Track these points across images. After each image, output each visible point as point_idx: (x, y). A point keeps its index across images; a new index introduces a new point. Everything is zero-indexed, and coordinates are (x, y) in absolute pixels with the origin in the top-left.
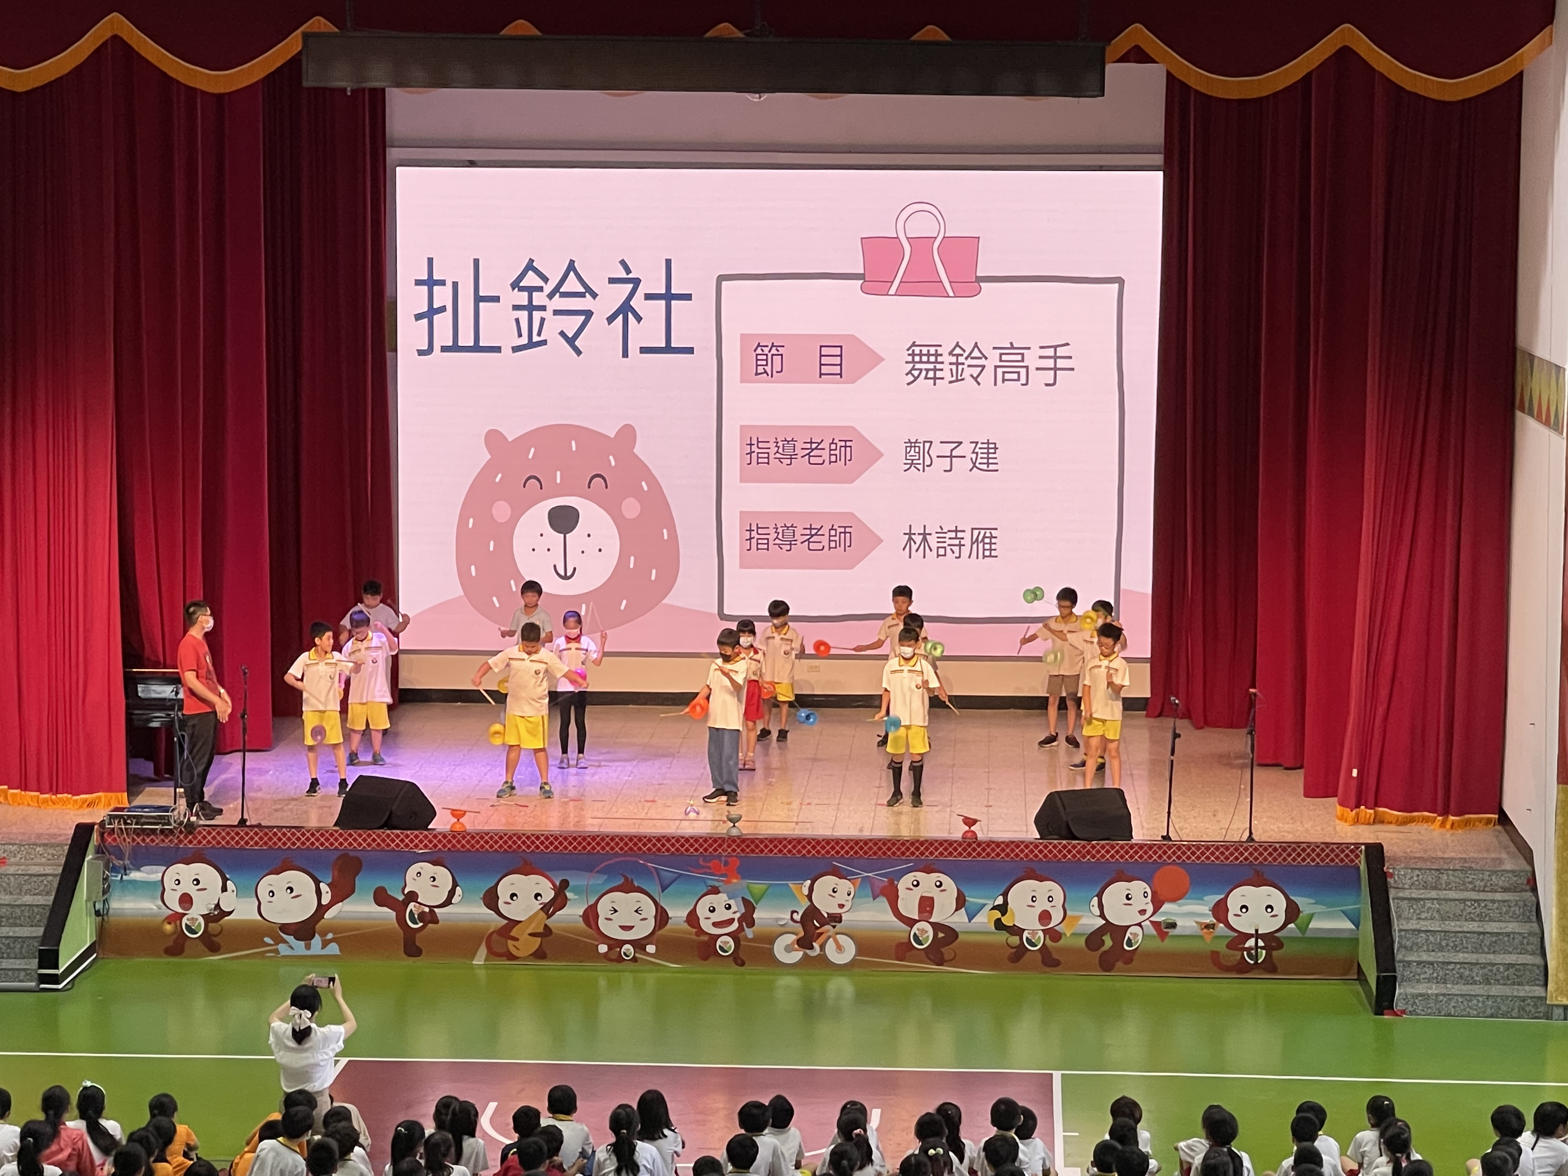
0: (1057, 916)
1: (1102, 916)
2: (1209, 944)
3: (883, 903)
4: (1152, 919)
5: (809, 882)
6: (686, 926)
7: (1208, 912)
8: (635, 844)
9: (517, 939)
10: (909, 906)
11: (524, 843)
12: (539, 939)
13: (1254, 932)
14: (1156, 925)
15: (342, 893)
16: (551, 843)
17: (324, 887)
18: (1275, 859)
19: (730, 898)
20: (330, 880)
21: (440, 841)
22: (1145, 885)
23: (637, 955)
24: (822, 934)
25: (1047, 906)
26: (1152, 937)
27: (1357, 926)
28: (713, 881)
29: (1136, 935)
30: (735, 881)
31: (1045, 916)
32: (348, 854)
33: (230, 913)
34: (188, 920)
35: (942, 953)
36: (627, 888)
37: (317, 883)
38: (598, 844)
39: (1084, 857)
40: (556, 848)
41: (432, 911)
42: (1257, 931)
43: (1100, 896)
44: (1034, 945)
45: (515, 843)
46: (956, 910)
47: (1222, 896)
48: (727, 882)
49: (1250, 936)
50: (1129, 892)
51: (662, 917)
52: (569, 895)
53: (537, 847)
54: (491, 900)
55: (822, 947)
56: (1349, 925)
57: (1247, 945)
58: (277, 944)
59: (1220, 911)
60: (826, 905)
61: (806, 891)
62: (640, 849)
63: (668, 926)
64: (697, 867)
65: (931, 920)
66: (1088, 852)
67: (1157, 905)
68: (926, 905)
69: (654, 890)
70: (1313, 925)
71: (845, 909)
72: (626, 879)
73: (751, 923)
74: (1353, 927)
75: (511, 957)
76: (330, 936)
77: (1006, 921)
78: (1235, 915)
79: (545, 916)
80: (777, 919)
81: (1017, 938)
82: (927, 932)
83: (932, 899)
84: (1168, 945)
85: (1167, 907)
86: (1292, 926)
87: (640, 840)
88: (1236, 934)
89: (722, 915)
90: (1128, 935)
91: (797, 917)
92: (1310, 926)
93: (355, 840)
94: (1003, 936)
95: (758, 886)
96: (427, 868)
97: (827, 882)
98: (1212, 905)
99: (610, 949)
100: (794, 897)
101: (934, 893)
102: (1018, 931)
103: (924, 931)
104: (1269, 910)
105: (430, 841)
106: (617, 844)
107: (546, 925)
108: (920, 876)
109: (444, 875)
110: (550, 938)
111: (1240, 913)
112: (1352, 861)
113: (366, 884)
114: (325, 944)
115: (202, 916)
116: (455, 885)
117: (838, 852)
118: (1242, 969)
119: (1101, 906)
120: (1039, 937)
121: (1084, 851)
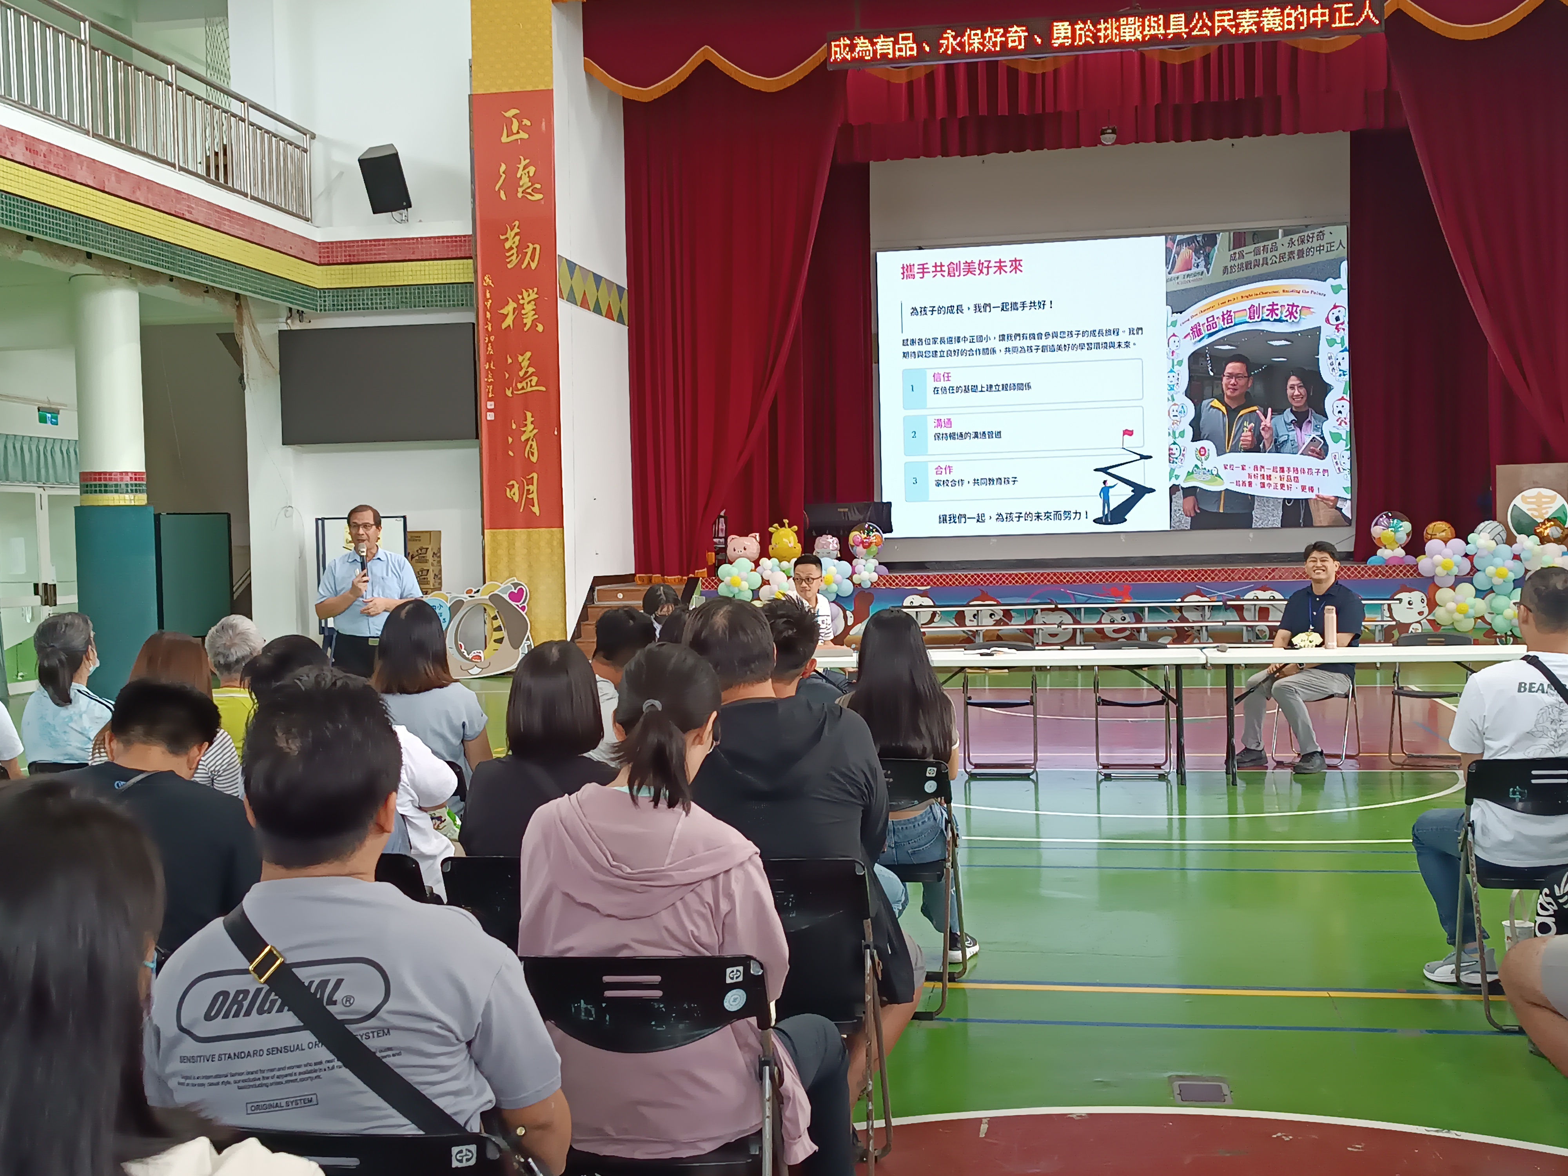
1: (1390, 617)
3: (1233, 612)
4: (1428, 618)
8: (1058, 578)
15: (861, 618)
16: (1001, 579)
17: (850, 614)
20: (853, 608)
21: (925, 580)
22: (1423, 594)
29: (1415, 629)
32: (865, 592)
37: (845, 612)
38: (1032, 579)
39: (1377, 576)
43: (1389, 603)
45: (975, 580)
50: (1410, 599)
53: (991, 582)
54: (960, 620)
62: (1061, 581)
67: (1431, 607)
68: (1264, 613)
82: (1265, 632)
83: (1268, 609)
87: (1061, 575)
89: (1118, 625)
90: (1411, 629)
105: (919, 581)
106: (1045, 578)
107: (998, 635)
108: (1258, 593)
117: (1199, 579)
119: (1390, 610)
121: (1377, 571)
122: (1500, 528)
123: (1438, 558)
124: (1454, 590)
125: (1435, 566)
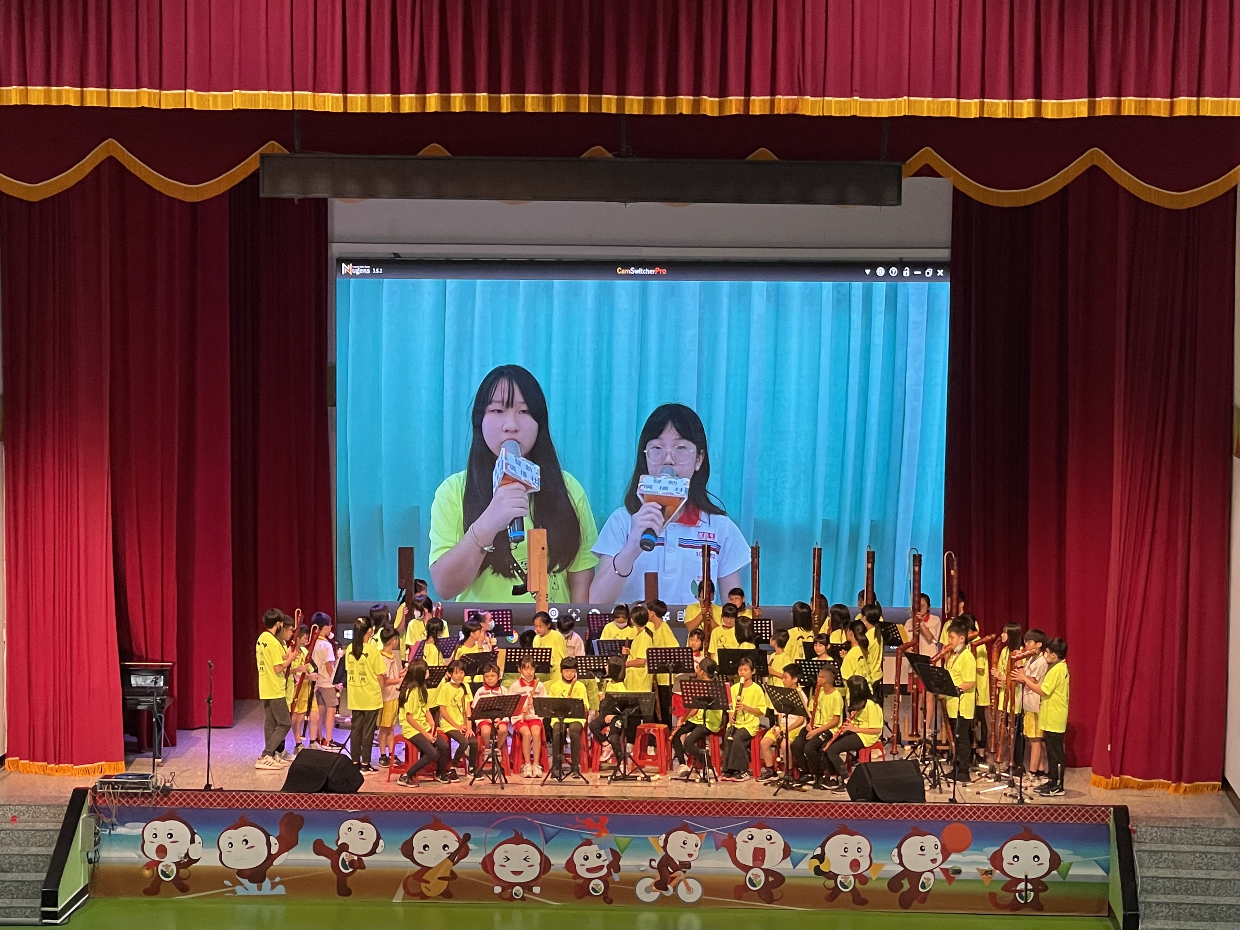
0: (864, 864)
1: (901, 863)
2: (988, 887)
3: (724, 853)
4: (941, 866)
5: (664, 836)
6: (566, 872)
7: (987, 861)
8: (524, 805)
9: (428, 882)
10: (745, 855)
11: (434, 804)
12: (447, 882)
13: (1024, 877)
14: (944, 871)
15: (287, 844)
16: (457, 804)
17: (273, 840)
18: (1040, 819)
19: (600, 849)
20: (277, 834)
21: (367, 803)
22: (937, 840)
23: (525, 895)
24: (674, 878)
25: (857, 856)
26: (941, 881)
27: (1107, 872)
28: (587, 835)
29: (929, 879)
30: (604, 835)
31: (855, 864)
32: (292, 813)
33: (198, 860)
34: (163, 866)
35: (772, 894)
36: (518, 840)
37: (268, 836)
38: (494, 805)
39: (886, 816)
40: (460, 808)
41: (360, 859)
42: (1026, 876)
43: (899, 847)
44: (846, 887)
45: (427, 804)
46: (783, 859)
47: (998, 848)
48: (598, 836)
49: (1020, 881)
50: (922, 844)
51: (546, 864)
52: (471, 846)
53: (445, 807)
54: (408, 850)
55: (675, 888)
56: (1102, 873)
57: (1018, 888)
58: (234, 885)
59: (997, 860)
60: (678, 855)
61: (661, 843)
62: (528, 809)
63: (551, 872)
64: (574, 824)
65: (763, 867)
66: (890, 812)
67: (946, 853)
68: (759, 854)
69: (539, 841)
70: (1073, 871)
71: (693, 858)
72: (517, 833)
73: (618, 870)
74: (1105, 874)
75: (424, 897)
76: (278, 879)
77: (824, 868)
78: (1009, 863)
79: (452, 864)
80: (639, 866)
81: (833, 881)
82: (759, 876)
83: (764, 849)
84: (954, 887)
85: (953, 857)
86: (1055, 872)
87: (528, 801)
88: (1009, 879)
89: (594, 862)
90: (922, 879)
91: (655, 864)
92: (1070, 872)
93: (298, 801)
94: (821, 881)
95: (623, 839)
96: (357, 825)
97: (678, 836)
98: (990, 856)
99: (503, 890)
100: (650, 847)
101: (765, 845)
102: (833, 876)
103: (757, 876)
104: (1036, 859)
105: (359, 803)
106: (509, 805)
107: (452, 872)
108: (754, 831)
109: (370, 830)
110: (454, 881)
111: (1013, 862)
112: (1103, 820)
113: (307, 838)
114: (274, 886)
115: (174, 863)
116: (379, 838)
117: (687, 812)
118: (1015, 906)
119: (900, 856)
120: (851, 881)
121: (886, 811)
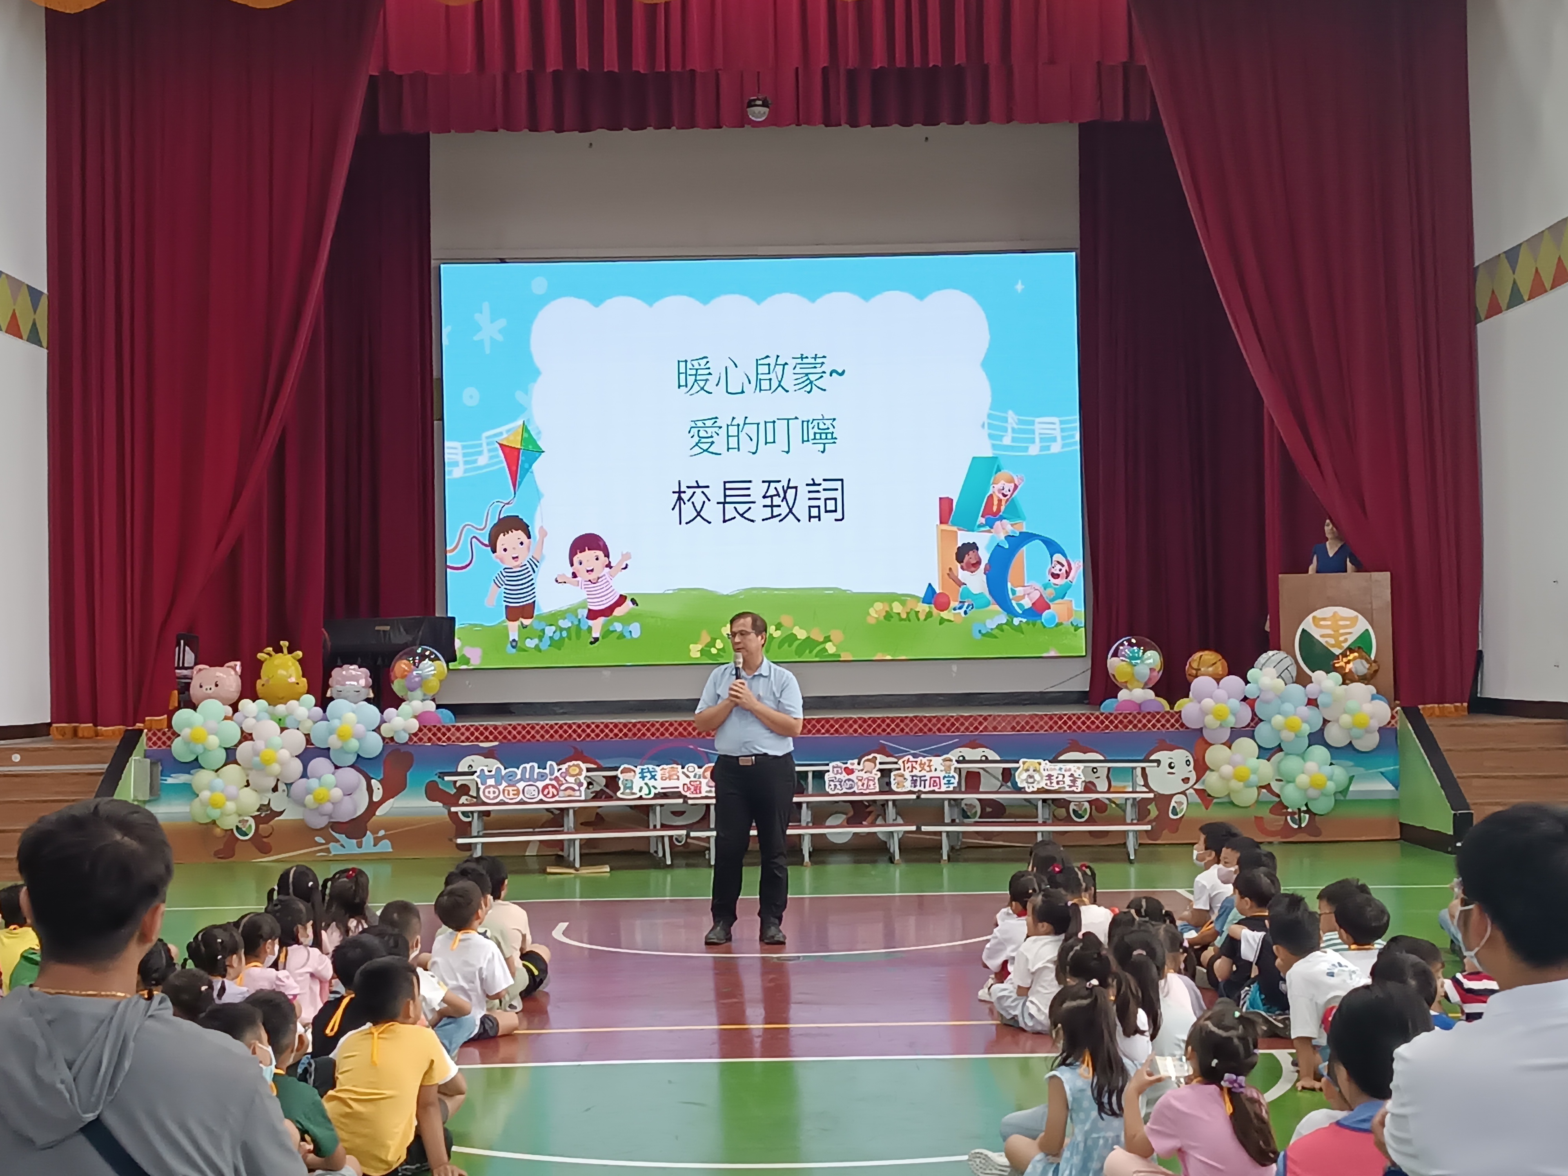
0: (1102, 787)
1: (1147, 786)
4: (1196, 787)
8: (685, 729)
11: (575, 731)
14: (1200, 793)
15: (393, 789)
16: (602, 731)
17: (375, 784)
20: (382, 776)
21: (491, 733)
22: (1188, 754)
23: (688, 841)
24: (871, 812)
25: (1092, 778)
26: (1197, 804)
27: (1397, 788)
29: (1180, 803)
31: (1090, 788)
33: (281, 813)
37: (368, 780)
39: (1126, 727)
40: (607, 735)
44: (1081, 817)
45: (565, 732)
50: (1171, 760)
53: (588, 736)
56: (1389, 786)
57: (1290, 809)
58: (328, 843)
62: (689, 735)
66: (1130, 722)
67: (1200, 773)
68: (973, 780)
70: (1354, 786)
74: (1393, 788)
76: (382, 833)
81: (1064, 810)
82: (974, 807)
83: (979, 774)
84: (1211, 811)
90: (1173, 804)
92: (1351, 789)
96: (479, 761)
103: (972, 807)
105: (482, 734)
106: (667, 729)
107: (598, 816)
108: (965, 752)
113: (417, 778)
114: (377, 841)
117: (884, 730)
118: (1287, 832)
119: (1144, 775)
120: (1086, 809)
121: (1125, 721)
122: (1289, 661)
123: (1208, 702)
124: (1230, 748)
125: (1204, 713)
